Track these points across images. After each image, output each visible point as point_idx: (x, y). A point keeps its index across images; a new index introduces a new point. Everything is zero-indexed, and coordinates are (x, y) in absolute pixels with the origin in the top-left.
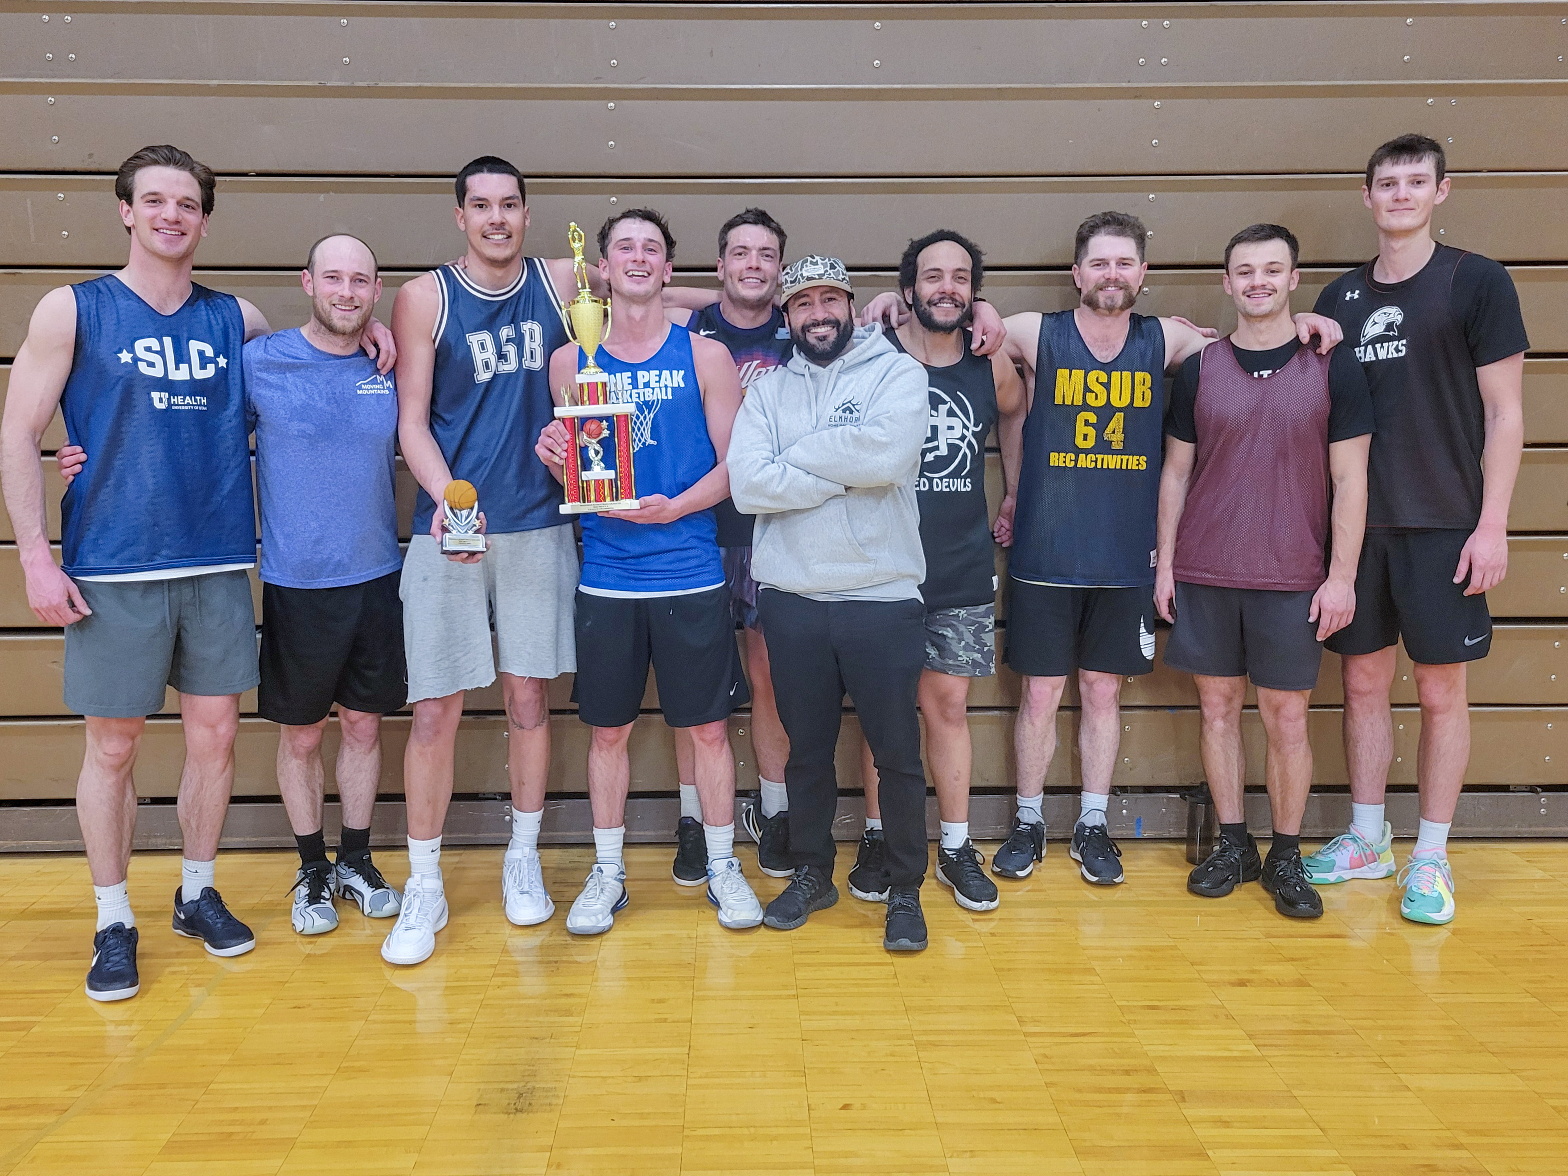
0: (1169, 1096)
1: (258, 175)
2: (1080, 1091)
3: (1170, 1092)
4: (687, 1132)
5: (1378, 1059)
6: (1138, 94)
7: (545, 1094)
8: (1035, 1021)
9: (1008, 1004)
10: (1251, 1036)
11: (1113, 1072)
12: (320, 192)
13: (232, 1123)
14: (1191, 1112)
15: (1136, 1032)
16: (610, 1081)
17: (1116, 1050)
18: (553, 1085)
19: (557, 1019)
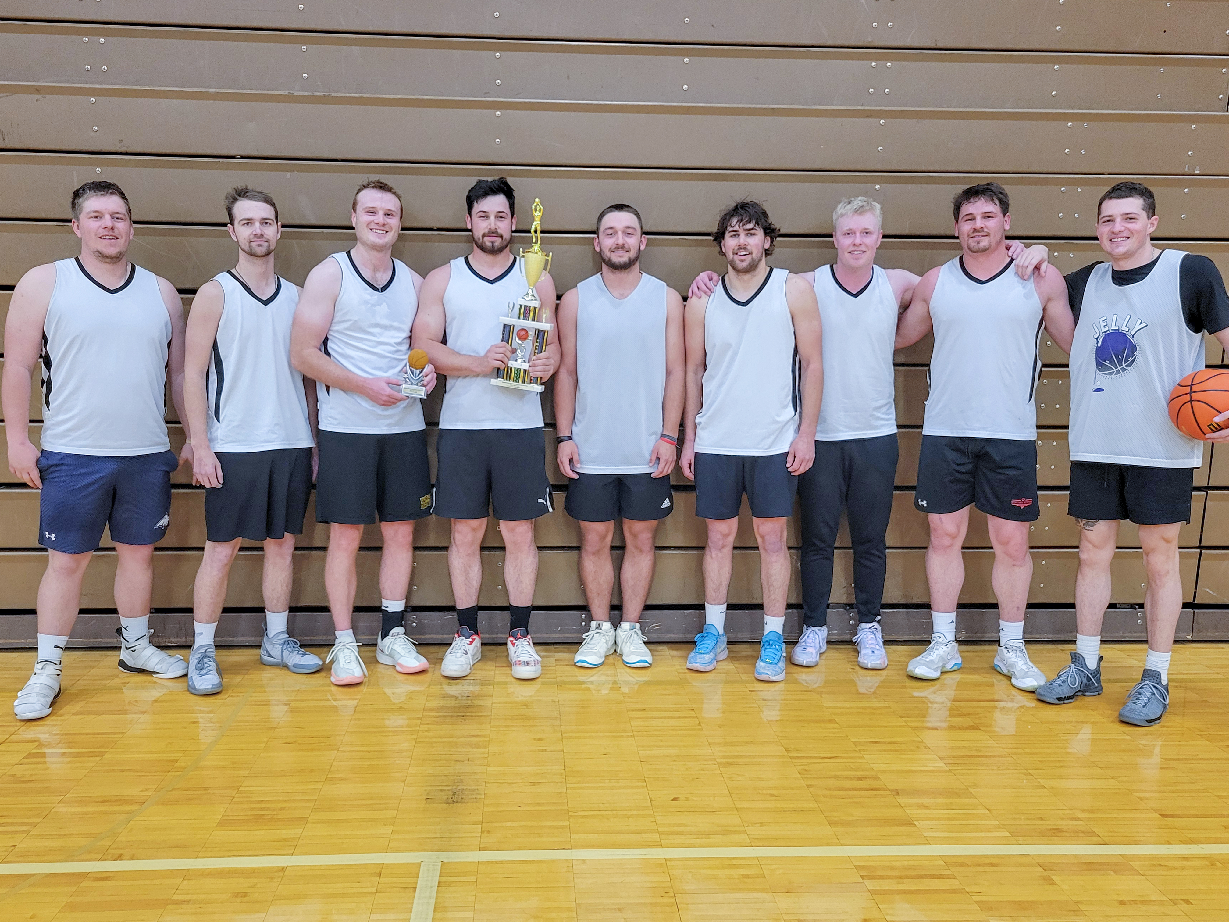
0: (889, 792)
1: (242, 158)
2: (829, 789)
3: (889, 790)
4: (570, 813)
5: (1025, 771)
6: (869, 114)
8: (797, 750)
9: (778, 740)
10: (942, 759)
11: (851, 779)
14: (903, 801)
15: (864, 756)
17: (853, 767)
18: (476, 787)
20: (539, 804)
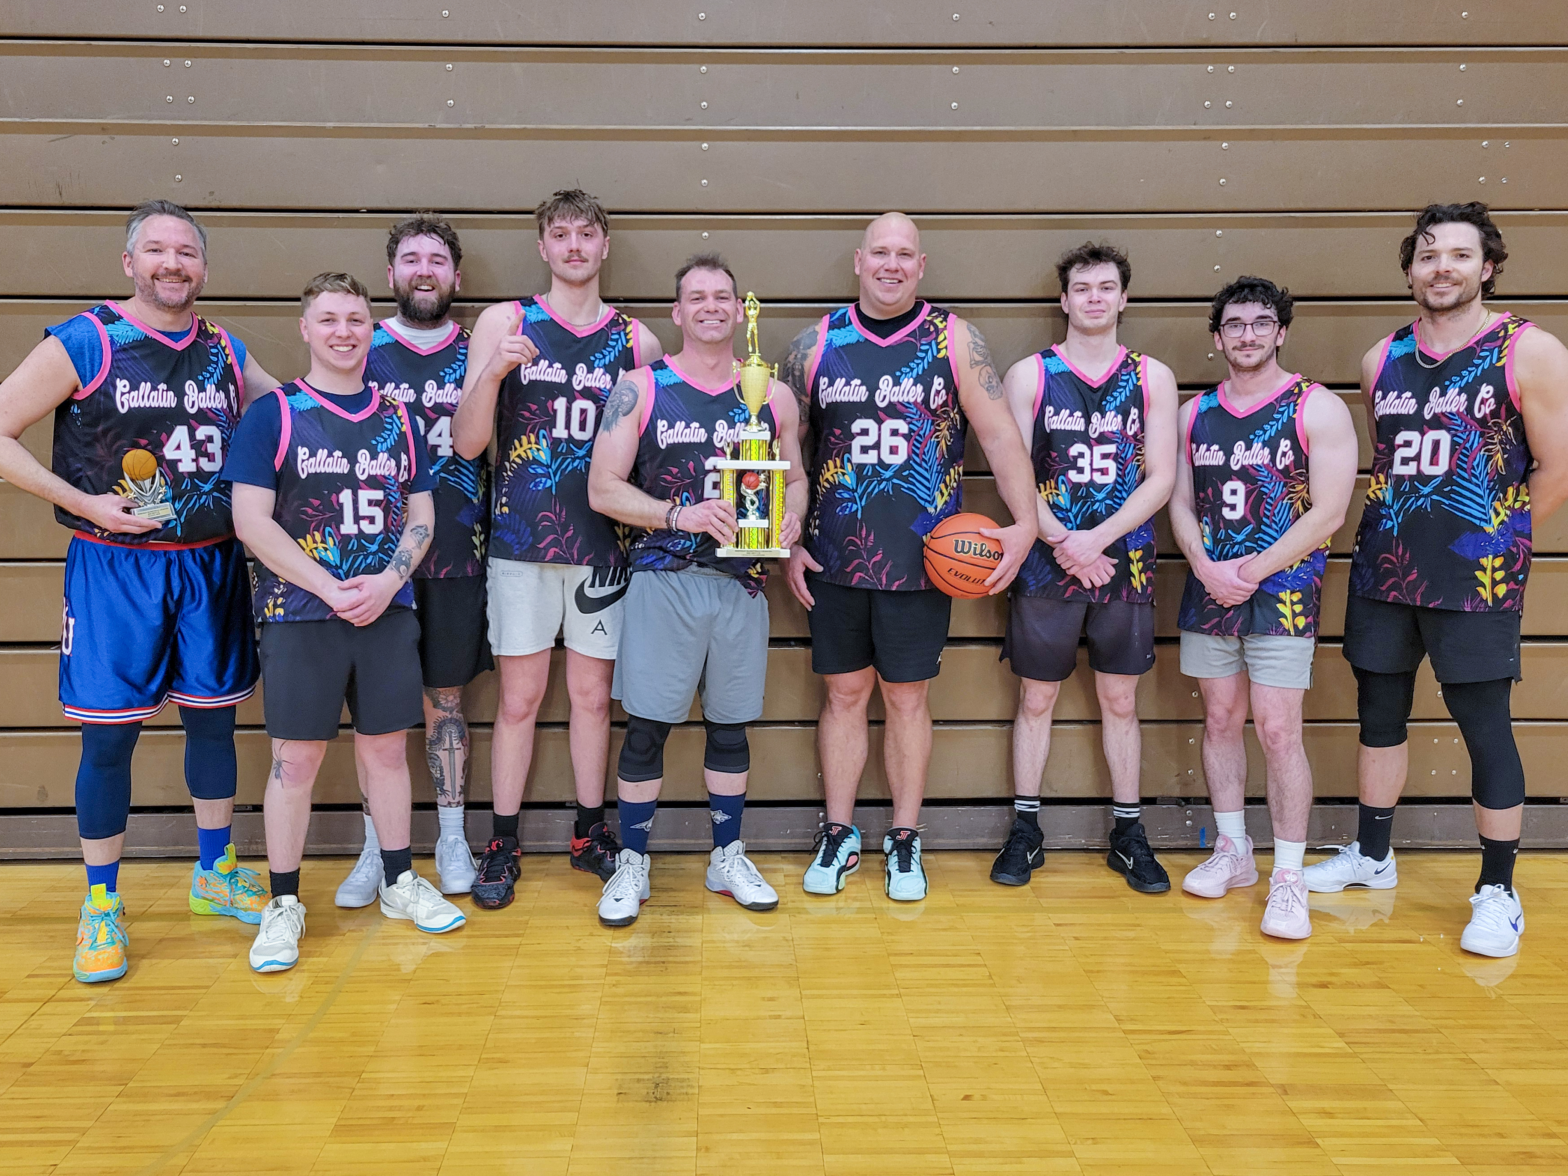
0: (1271, 1090)
3: (1272, 1085)
4: (821, 1120)
5: (1464, 1056)
6: (1206, 136)
7: (680, 1084)
9: (1103, 1003)
10: (1341, 1035)
11: (1215, 1067)
13: (391, 1109)
14: (1295, 1104)
15: (1230, 1030)
16: (739, 1072)
17: (1214, 1046)
18: (686, 1076)
19: (676, 1015)
20: (776, 1104)
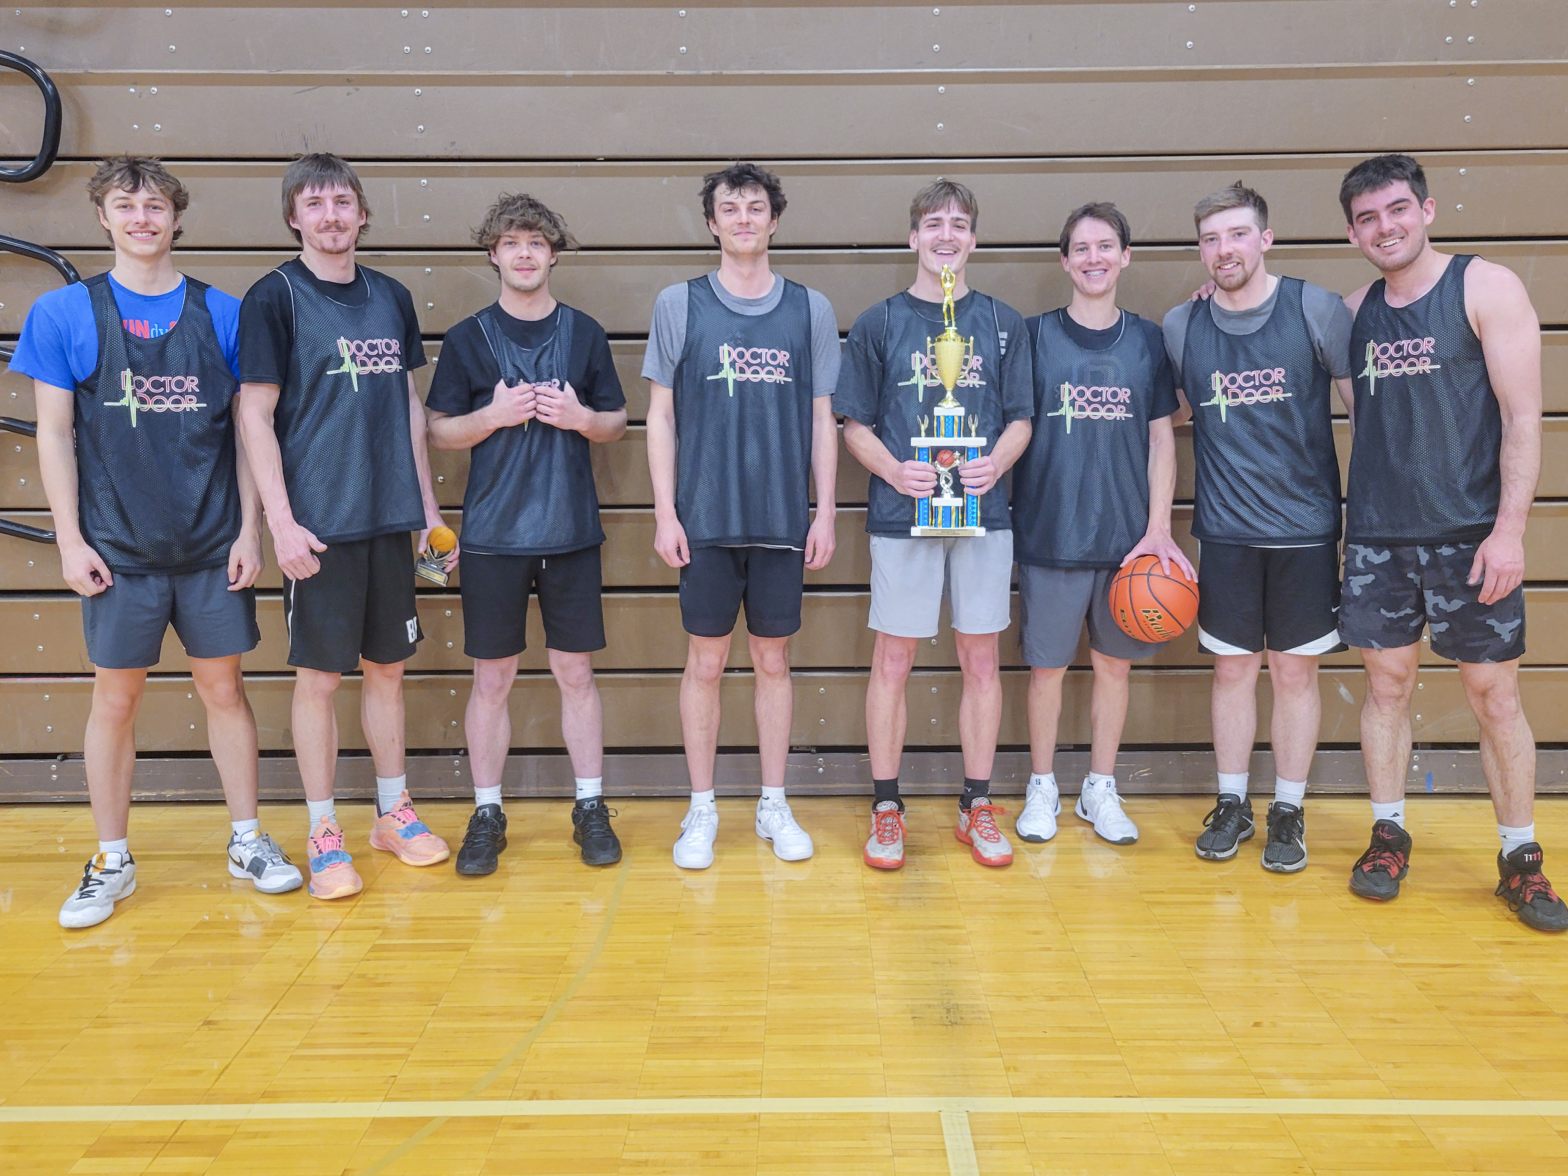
1: (606, 160)
2: (1471, 1013)
4: (1119, 1043)
6: (1451, 72)
7: (971, 1010)
8: (1402, 954)
11: (1496, 998)
12: (665, 176)
13: (697, 1029)
16: (1025, 999)
17: (1491, 980)
18: (974, 1002)
19: (948, 947)
20: (1071, 1029)
